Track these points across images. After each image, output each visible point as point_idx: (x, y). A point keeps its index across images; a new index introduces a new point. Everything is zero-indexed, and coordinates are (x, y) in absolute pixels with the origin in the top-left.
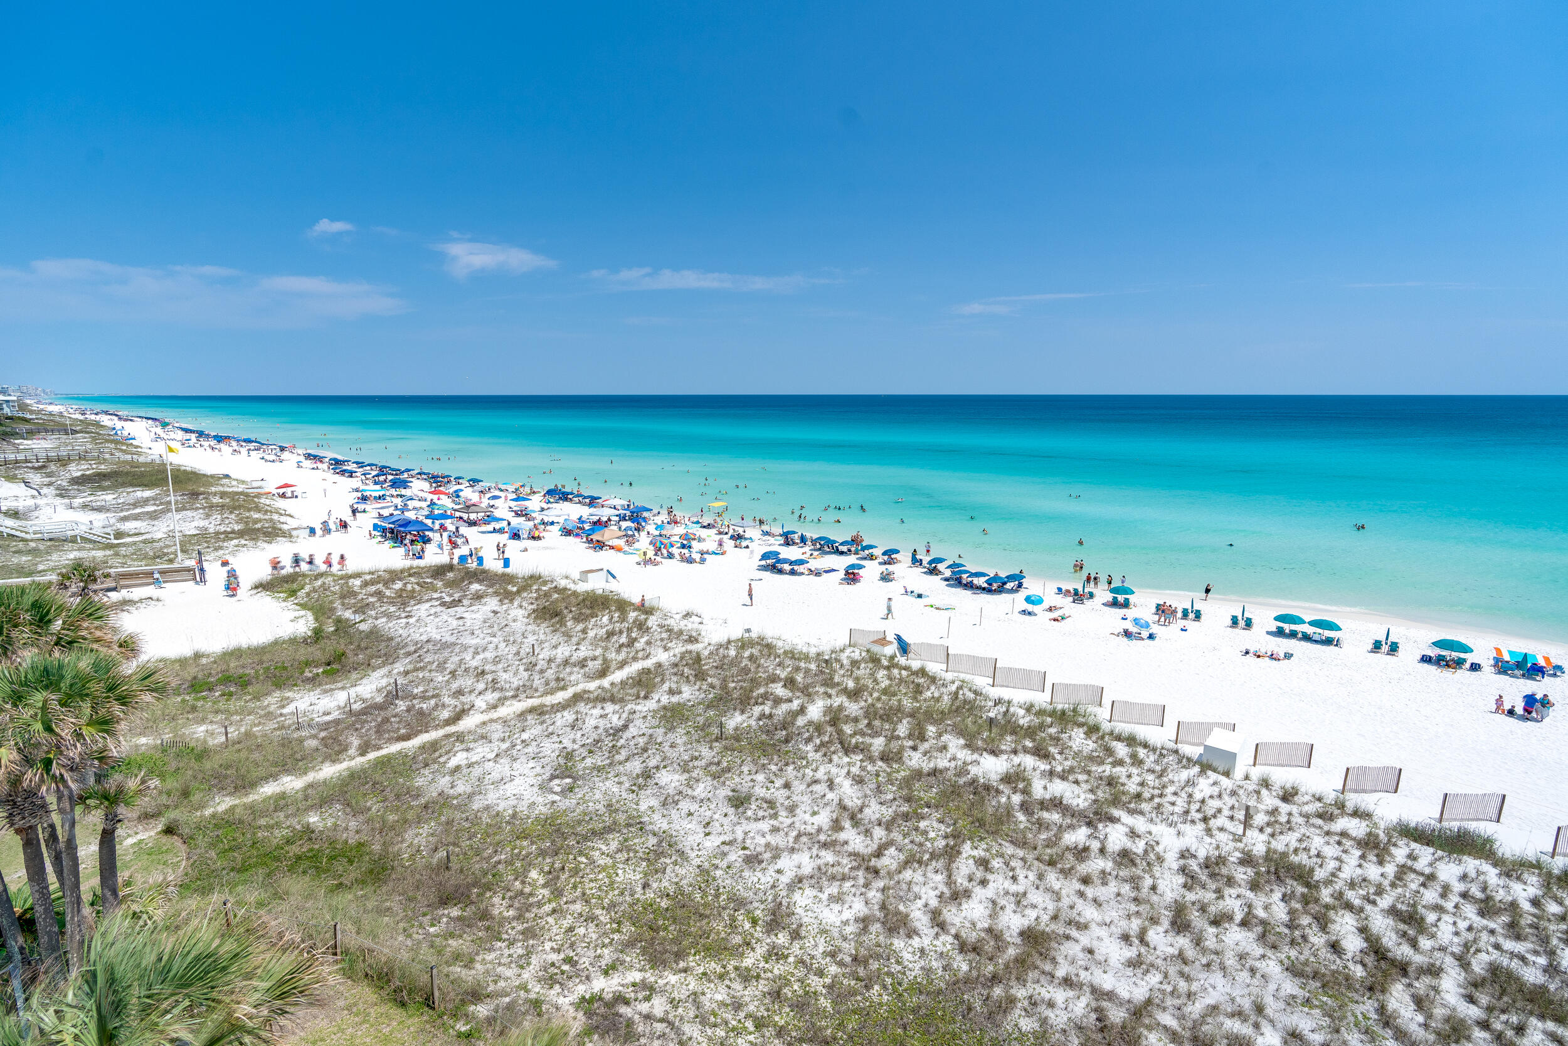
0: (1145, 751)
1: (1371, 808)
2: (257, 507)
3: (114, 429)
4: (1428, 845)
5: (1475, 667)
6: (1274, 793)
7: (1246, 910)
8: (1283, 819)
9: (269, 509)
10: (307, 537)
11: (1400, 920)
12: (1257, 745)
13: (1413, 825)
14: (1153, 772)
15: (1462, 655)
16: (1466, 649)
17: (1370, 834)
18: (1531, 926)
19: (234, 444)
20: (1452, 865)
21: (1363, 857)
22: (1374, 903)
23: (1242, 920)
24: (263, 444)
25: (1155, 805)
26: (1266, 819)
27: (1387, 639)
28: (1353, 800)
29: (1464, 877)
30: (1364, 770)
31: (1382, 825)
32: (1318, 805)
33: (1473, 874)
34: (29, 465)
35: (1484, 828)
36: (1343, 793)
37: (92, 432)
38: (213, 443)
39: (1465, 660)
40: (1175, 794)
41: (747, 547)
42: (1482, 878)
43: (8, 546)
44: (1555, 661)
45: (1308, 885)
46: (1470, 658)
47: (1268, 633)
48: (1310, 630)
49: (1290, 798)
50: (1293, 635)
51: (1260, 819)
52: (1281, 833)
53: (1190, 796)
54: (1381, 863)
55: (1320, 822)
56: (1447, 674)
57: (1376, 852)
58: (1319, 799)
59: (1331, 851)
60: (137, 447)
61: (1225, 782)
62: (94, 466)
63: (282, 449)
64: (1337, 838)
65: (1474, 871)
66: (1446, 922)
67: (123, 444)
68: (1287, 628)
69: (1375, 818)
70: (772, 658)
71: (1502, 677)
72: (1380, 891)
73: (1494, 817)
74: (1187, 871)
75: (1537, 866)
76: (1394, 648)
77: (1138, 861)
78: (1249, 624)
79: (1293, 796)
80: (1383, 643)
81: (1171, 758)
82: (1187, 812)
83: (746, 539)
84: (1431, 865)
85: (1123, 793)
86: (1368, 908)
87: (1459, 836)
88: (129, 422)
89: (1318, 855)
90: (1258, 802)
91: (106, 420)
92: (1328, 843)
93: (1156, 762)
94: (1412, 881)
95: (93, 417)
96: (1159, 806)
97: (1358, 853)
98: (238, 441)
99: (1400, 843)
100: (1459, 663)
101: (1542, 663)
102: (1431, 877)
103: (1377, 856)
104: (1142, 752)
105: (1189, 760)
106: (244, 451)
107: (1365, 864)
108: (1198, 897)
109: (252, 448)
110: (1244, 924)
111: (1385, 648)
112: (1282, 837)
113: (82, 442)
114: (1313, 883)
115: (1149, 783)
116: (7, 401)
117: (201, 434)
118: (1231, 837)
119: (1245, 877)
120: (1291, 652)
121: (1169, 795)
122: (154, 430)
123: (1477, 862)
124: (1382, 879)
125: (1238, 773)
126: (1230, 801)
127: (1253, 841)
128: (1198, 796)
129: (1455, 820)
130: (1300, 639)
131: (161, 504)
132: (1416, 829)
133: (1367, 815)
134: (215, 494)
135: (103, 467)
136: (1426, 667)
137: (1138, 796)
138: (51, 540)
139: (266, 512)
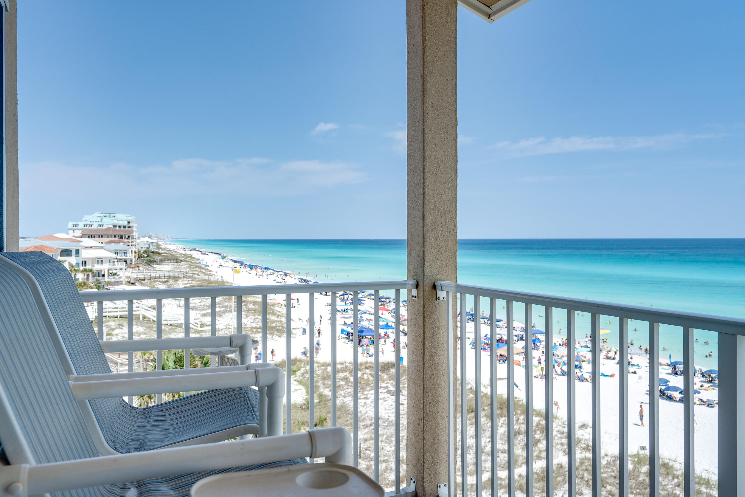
2: (273, 312)
3: (199, 260)
9: (280, 314)
10: (301, 335)
19: (259, 270)
24: (275, 271)
34: (161, 280)
37: (189, 261)
38: (248, 269)
41: (635, 372)
43: (152, 327)
60: (210, 271)
62: (190, 282)
63: (286, 274)
67: (204, 269)
70: (670, 478)
83: (633, 365)
88: (206, 255)
91: (195, 254)
95: (189, 252)
98: (262, 269)
106: (265, 274)
109: (269, 273)
113: (184, 267)
116: (152, 243)
117: (242, 264)
122: (218, 261)
131: (223, 307)
134: (250, 302)
135: (194, 282)
138: (171, 325)
139: (278, 316)
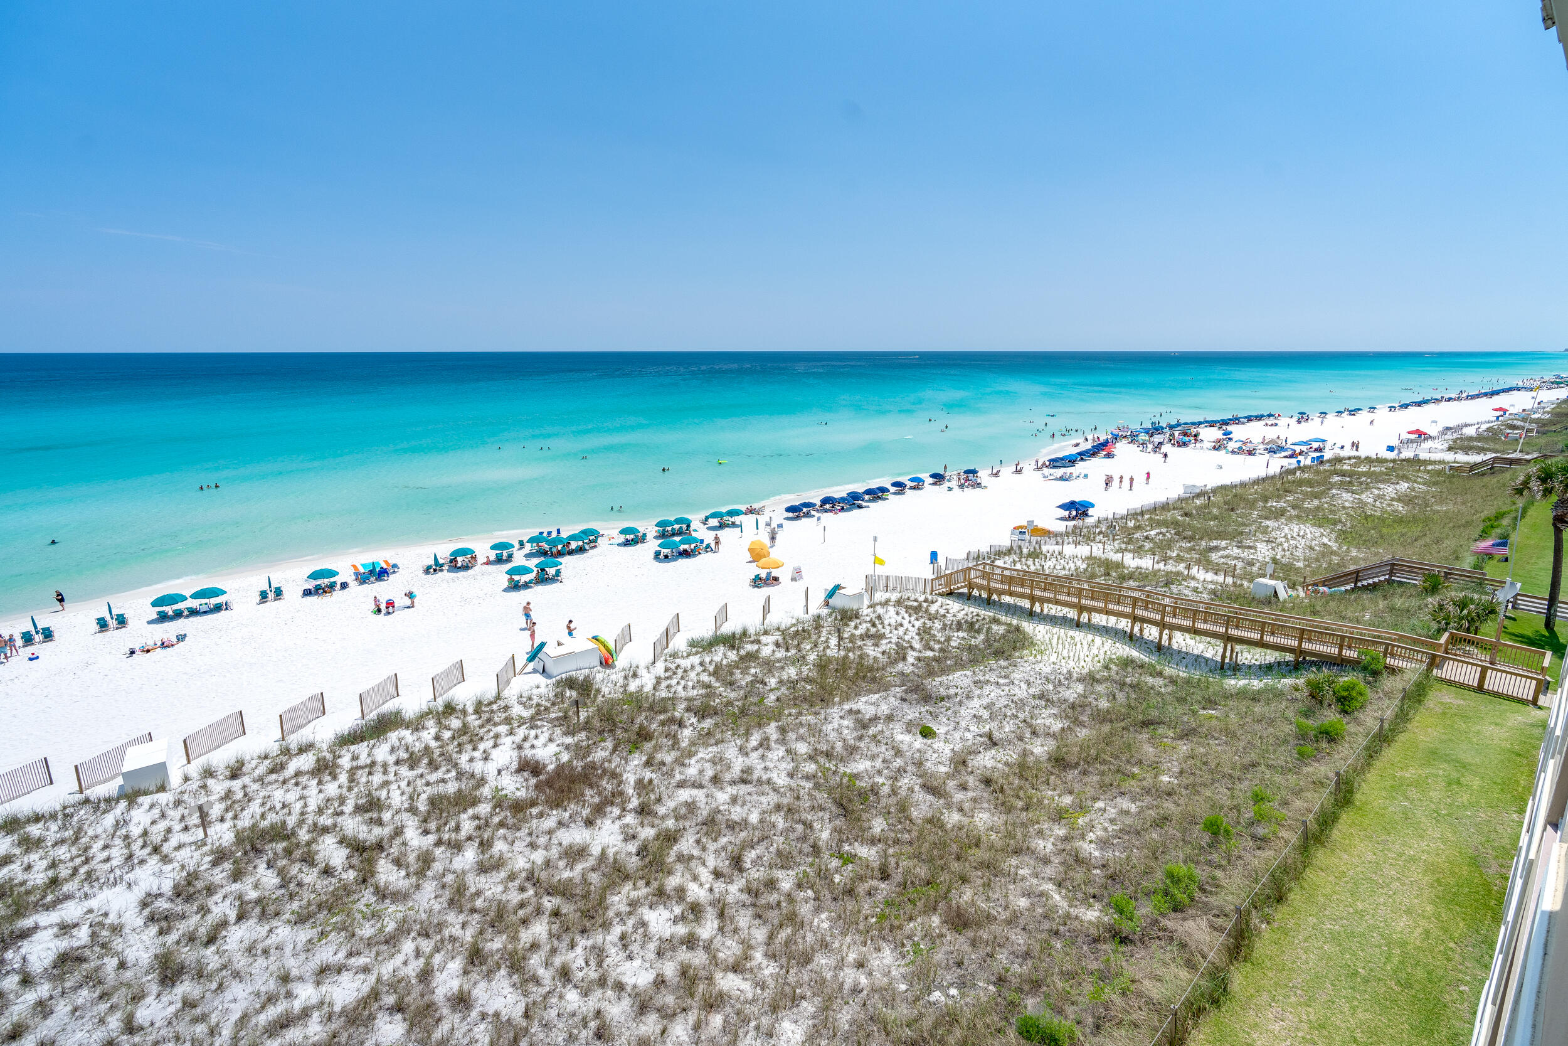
0: (40, 825)
1: (311, 738)
4: (362, 741)
5: (344, 586)
6: (221, 777)
7: (237, 904)
8: (239, 795)
11: (365, 812)
12: (185, 741)
13: (346, 733)
14: (63, 841)
15: (332, 580)
16: (333, 573)
17: (318, 760)
18: (440, 756)
20: (382, 745)
21: (320, 783)
22: (342, 813)
23: (237, 915)
25: (83, 877)
26: (223, 806)
27: (270, 587)
28: (294, 741)
29: (393, 750)
30: (293, 710)
31: (325, 747)
32: (267, 762)
33: (397, 744)
35: (390, 706)
36: (283, 740)
39: (335, 583)
40: (106, 847)
42: (403, 743)
44: (391, 562)
45: (287, 837)
46: (339, 579)
47: (149, 623)
48: (194, 604)
49: (239, 772)
50: (178, 615)
51: (216, 811)
52: (243, 809)
53: (126, 837)
54: (335, 778)
55: (274, 776)
56: (327, 599)
57: (328, 771)
58: (266, 757)
59: (292, 797)
61: (163, 798)
64: (293, 781)
65: (397, 741)
66: (393, 790)
68: (169, 610)
69: (318, 745)
71: (364, 586)
72: (342, 800)
73: (395, 694)
74: (156, 917)
75: (430, 712)
76: (279, 593)
77: (88, 952)
78: (122, 621)
79: (240, 769)
80: (268, 591)
81: (82, 812)
82: (130, 857)
84: (369, 755)
85: (28, 893)
86: (340, 820)
87: (379, 721)
89: (284, 806)
90: (208, 796)
92: (288, 790)
93: (64, 828)
94: (361, 776)
96: (89, 874)
97: (316, 781)
99: (343, 753)
100: (332, 586)
101: (385, 566)
102: (373, 764)
103: (330, 774)
104: (35, 830)
105: (108, 800)
107: (324, 787)
108: (180, 932)
110: (240, 918)
111: (271, 595)
112: (245, 813)
114: (289, 833)
115: (62, 857)
118: (193, 848)
119: (224, 874)
120: (182, 633)
121: (98, 854)
123: (397, 733)
124: (340, 791)
125: (175, 780)
126: (175, 814)
127: (219, 836)
128: (136, 831)
129: (372, 711)
130: (188, 616)
132: (350, 734)
133: (310, 746)
136: (309, 598)
137: (54, 882)
